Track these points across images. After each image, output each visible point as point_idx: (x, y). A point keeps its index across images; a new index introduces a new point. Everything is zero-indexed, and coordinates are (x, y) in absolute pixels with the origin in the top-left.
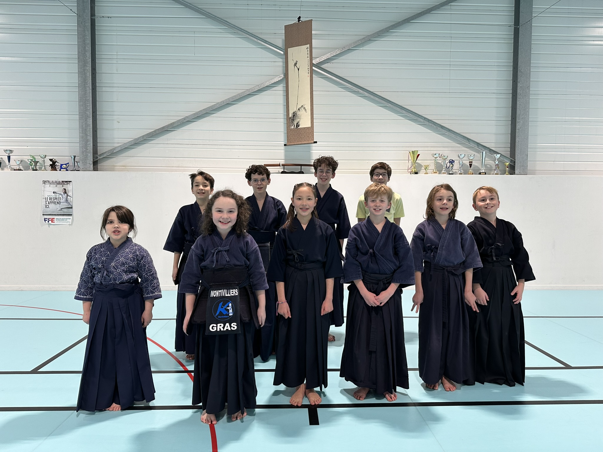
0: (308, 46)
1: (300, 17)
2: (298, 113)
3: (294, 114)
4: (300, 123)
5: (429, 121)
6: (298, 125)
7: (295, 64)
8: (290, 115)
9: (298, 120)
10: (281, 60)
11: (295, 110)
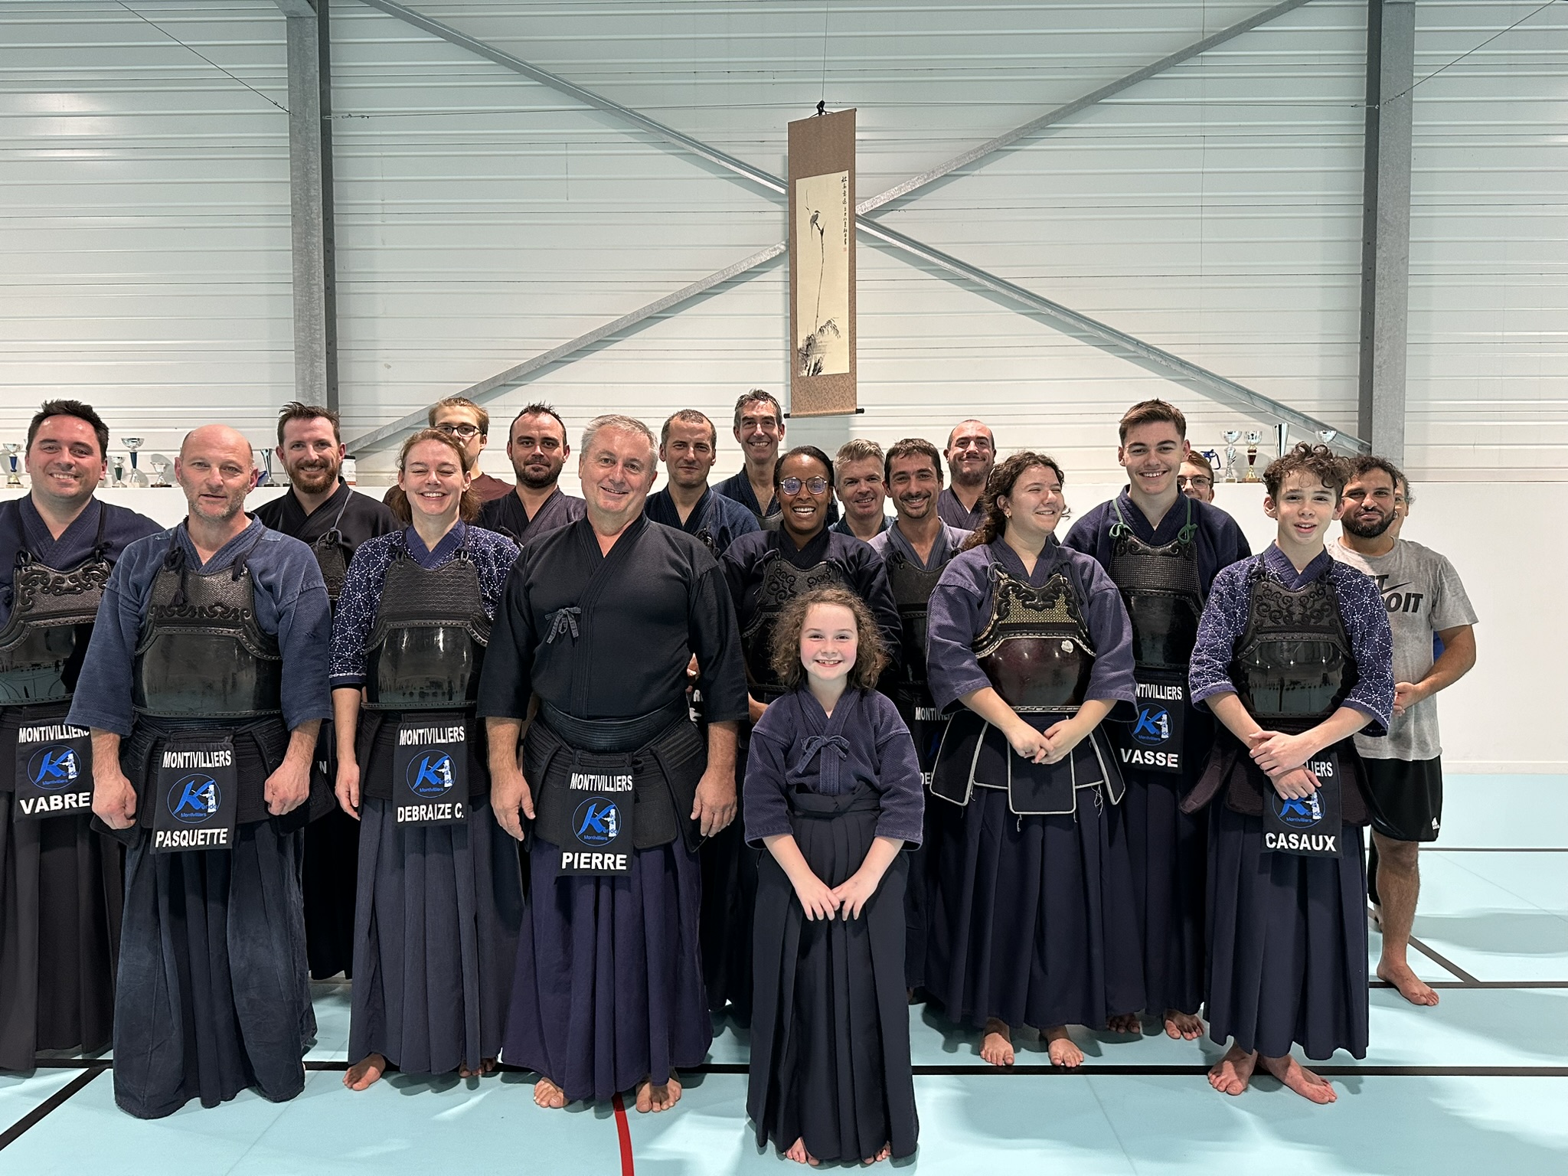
1: (822, 104)
2: (819, 339)
3: (810, 342)
4: (823, 364)
5: (1148, 348)
6: (817, 369)
7: (814, 219)
8: (800, 344)
9: (819, 356)
10: (779, 207)
11: (812, 331)
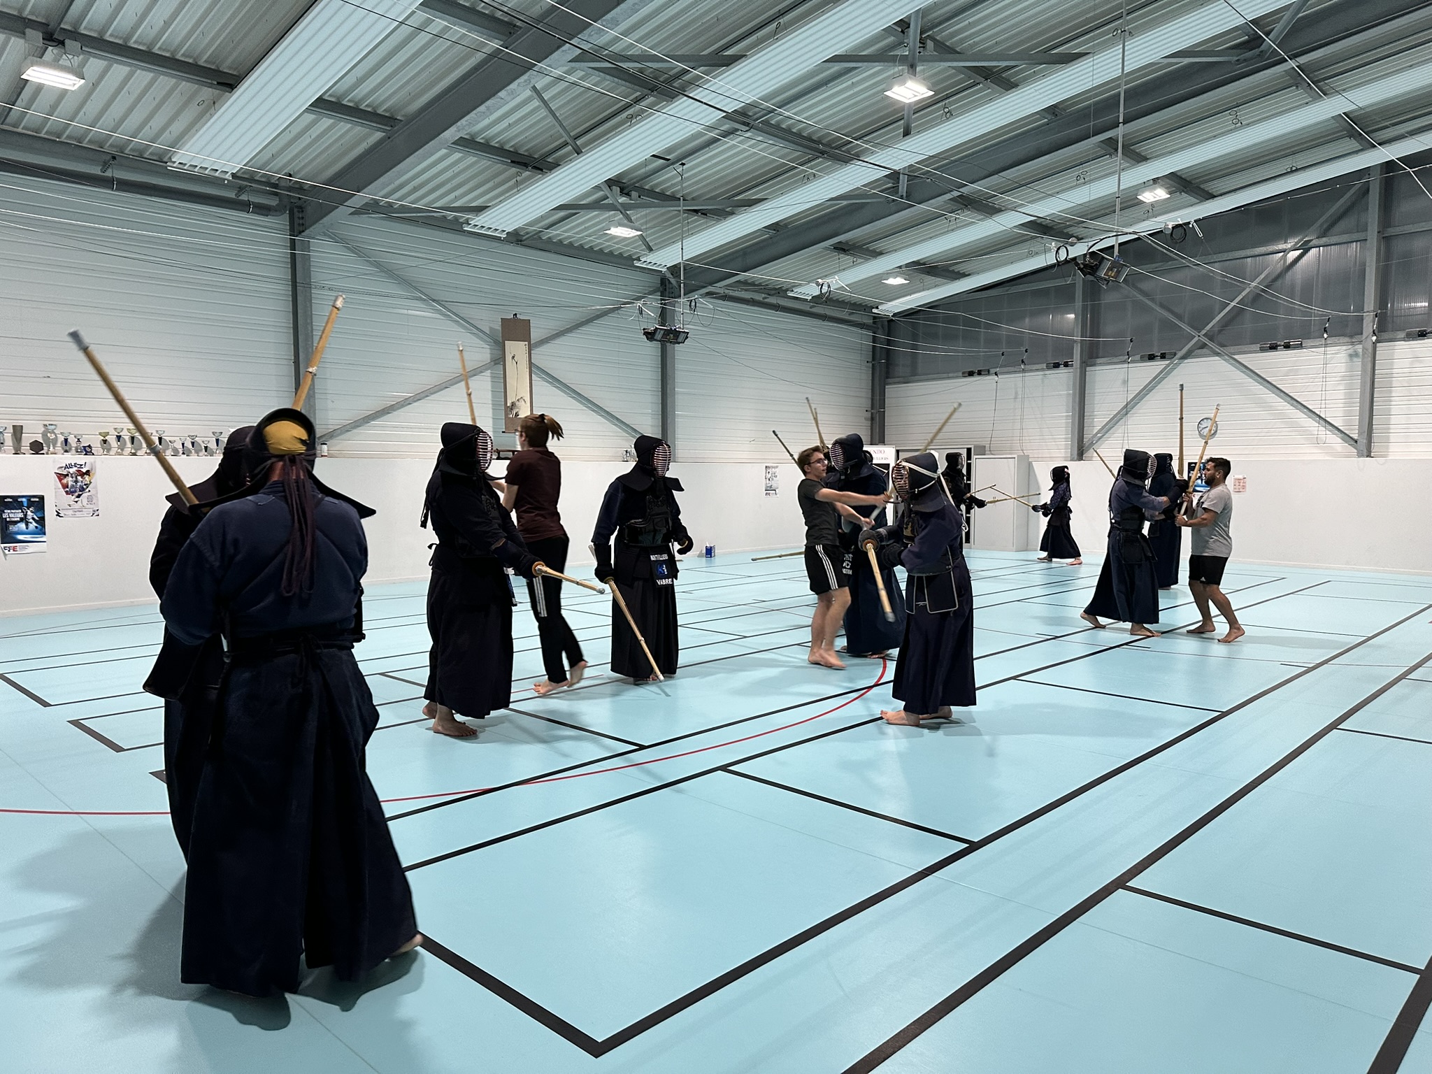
0: (527, 343)
1: (516, 314)
2: (517, 403)
3: (513, 404)
4: (519, 413)
5: (608, 413)
6: (517, 415)
7: (513, 357)
8: (508, 405)
9: (517, 410)
10: (488, 347)
11: (514, 400)
